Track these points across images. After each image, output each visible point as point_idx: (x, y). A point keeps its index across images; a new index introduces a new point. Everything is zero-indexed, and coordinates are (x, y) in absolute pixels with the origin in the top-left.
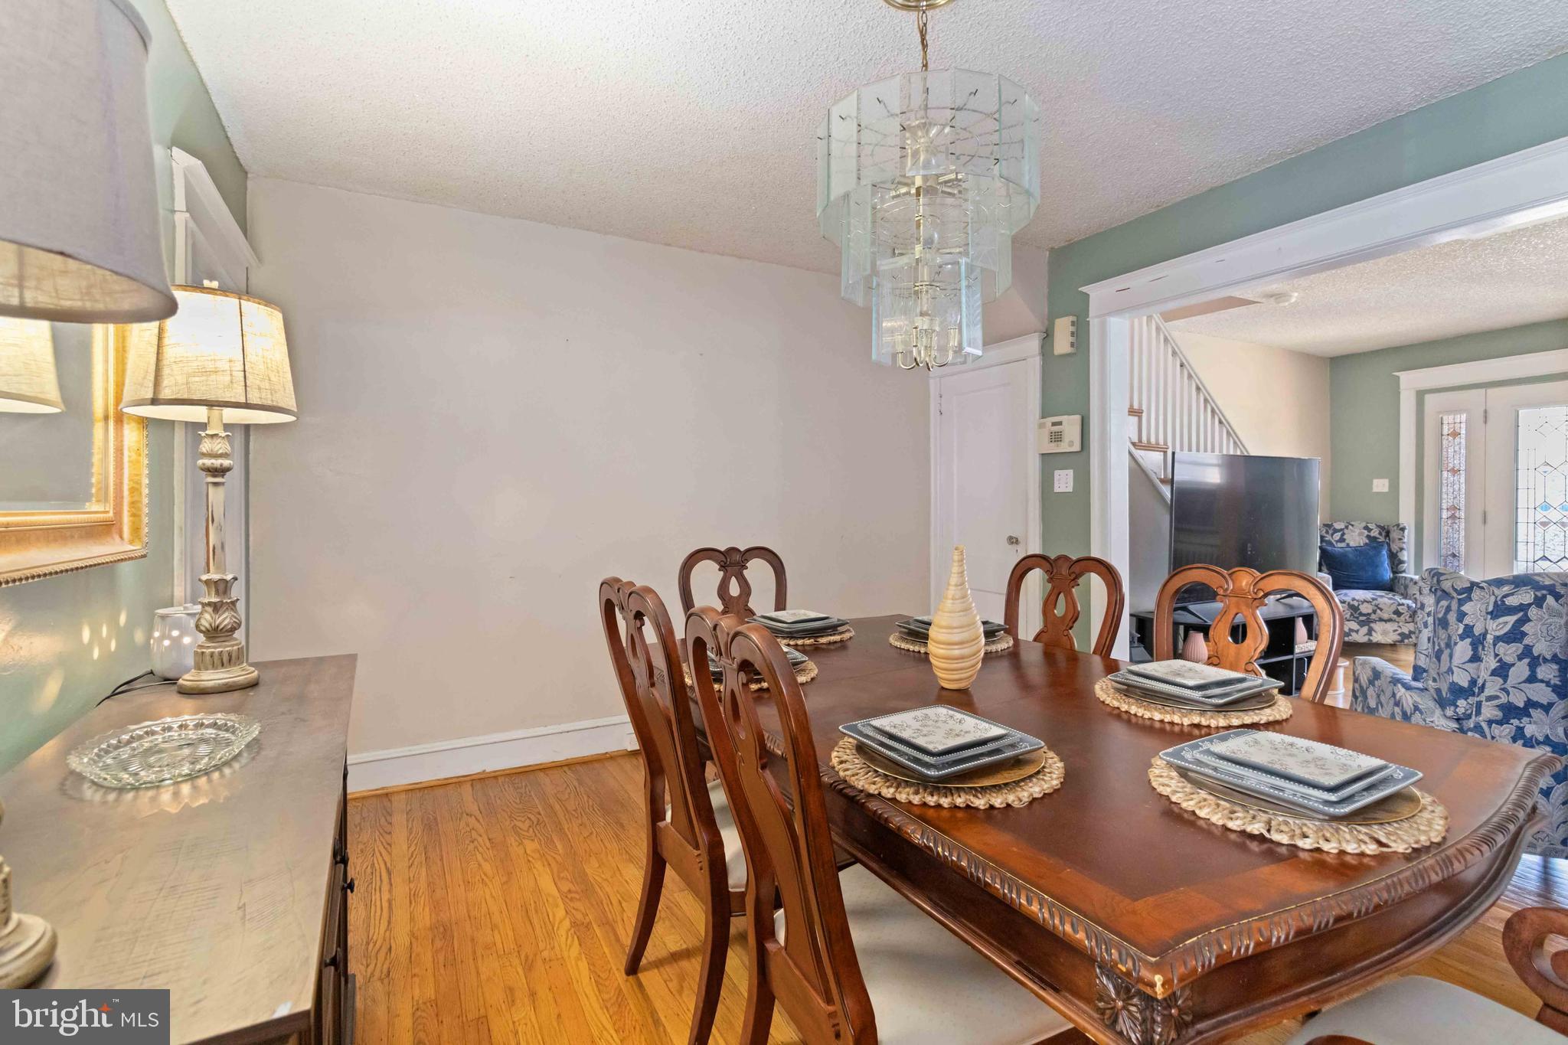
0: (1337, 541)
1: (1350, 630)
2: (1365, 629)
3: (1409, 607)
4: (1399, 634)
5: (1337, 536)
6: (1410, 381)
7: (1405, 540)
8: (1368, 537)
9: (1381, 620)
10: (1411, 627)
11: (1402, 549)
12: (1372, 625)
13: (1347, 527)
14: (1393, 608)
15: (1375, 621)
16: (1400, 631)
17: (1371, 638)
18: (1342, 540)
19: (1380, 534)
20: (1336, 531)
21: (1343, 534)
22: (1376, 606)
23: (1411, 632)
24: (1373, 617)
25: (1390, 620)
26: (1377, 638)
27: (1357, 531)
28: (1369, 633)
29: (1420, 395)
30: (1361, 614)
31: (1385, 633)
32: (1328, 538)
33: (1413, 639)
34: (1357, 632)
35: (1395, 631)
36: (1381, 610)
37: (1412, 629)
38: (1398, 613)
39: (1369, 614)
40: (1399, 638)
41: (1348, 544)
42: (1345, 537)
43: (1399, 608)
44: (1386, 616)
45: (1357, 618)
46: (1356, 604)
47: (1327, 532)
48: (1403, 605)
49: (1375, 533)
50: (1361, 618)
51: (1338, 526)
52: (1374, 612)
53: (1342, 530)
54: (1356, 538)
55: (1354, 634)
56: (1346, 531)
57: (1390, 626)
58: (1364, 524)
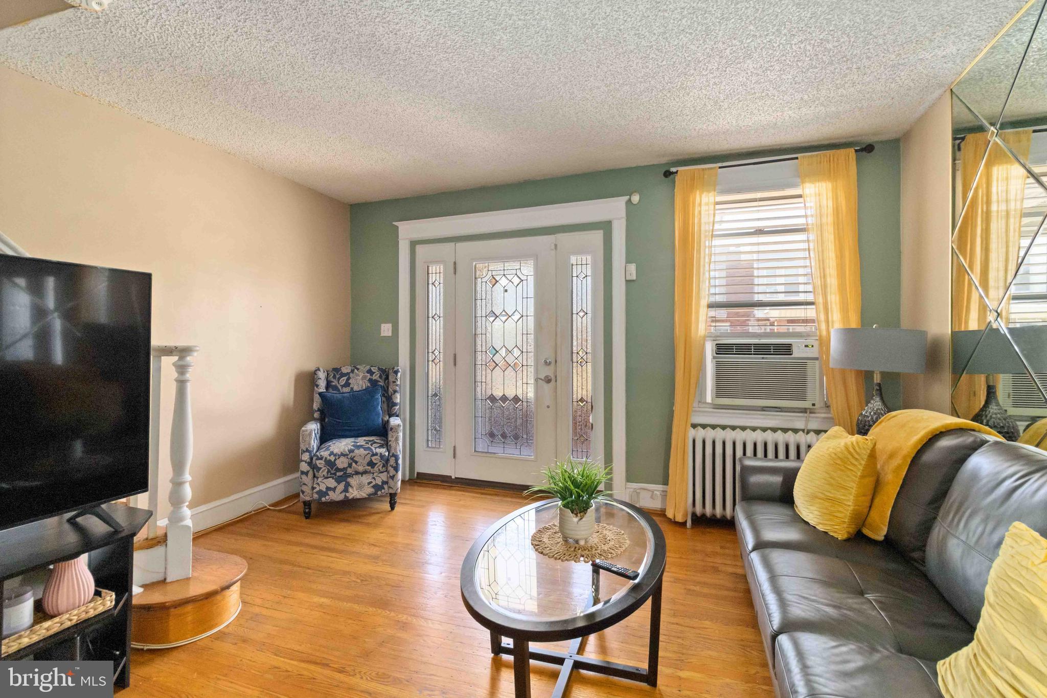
0: (342, 386)
1: (328, 489)
2: (341, 486)
3: (382, 456)
4: (373, 487)
5: (343, 381)
6: (408, 230)
7: (398, 383)
8: (370, 380)
9: (357, 473)
10: (384, 477)
11: (395, 392)
12: (349, 480)
13: (352, 371)
14: (368, 459)
15: (351, 476)
16: (374, 483)
17: (347, 495)
18: (347, 384)
19: (380, 377)
20: (343, 375)
21: (348, 379)
22: (352, 459)
23: (384, 483)
24: (349, 471)
25: (365, 472)
26: (354, 493)
27: (361, 375)
28: (346, 490)
29: (414, 244)
30: (338, 470)
31: (360, 487)
32: (335, 383)
33: (386, 490)
34: (334, 489)
35: (371, 482)
36: (356, 462)
37: (385, 479)
38: (371, 464)
39: (345, 469)
40: (372, 490)
41: (352, 389)
42: (350, 381)
43: (373, 458)
44: (361, 469)
45: (335, 474)
46: (332, 458)
47: (334, 377)
48: (376, 454)
49: (375, 377)
50: (339, 474)
51: (345, 370)
52: (350, 466)
53: (348, 374)
54: (359, 382)
55: (330, 493)
56: (351, 375)
57: (365, 479)
58: (368, 367)
